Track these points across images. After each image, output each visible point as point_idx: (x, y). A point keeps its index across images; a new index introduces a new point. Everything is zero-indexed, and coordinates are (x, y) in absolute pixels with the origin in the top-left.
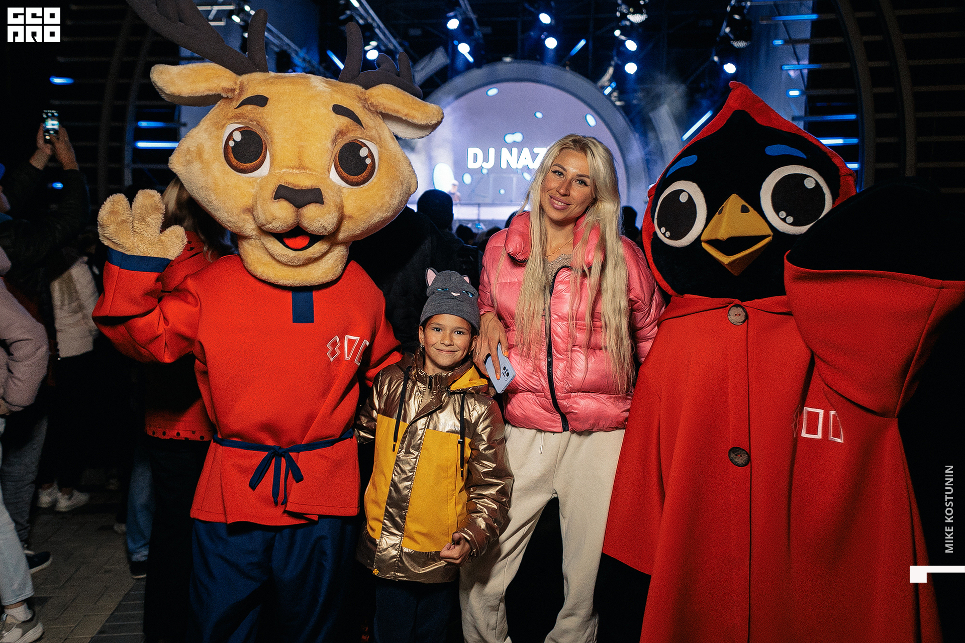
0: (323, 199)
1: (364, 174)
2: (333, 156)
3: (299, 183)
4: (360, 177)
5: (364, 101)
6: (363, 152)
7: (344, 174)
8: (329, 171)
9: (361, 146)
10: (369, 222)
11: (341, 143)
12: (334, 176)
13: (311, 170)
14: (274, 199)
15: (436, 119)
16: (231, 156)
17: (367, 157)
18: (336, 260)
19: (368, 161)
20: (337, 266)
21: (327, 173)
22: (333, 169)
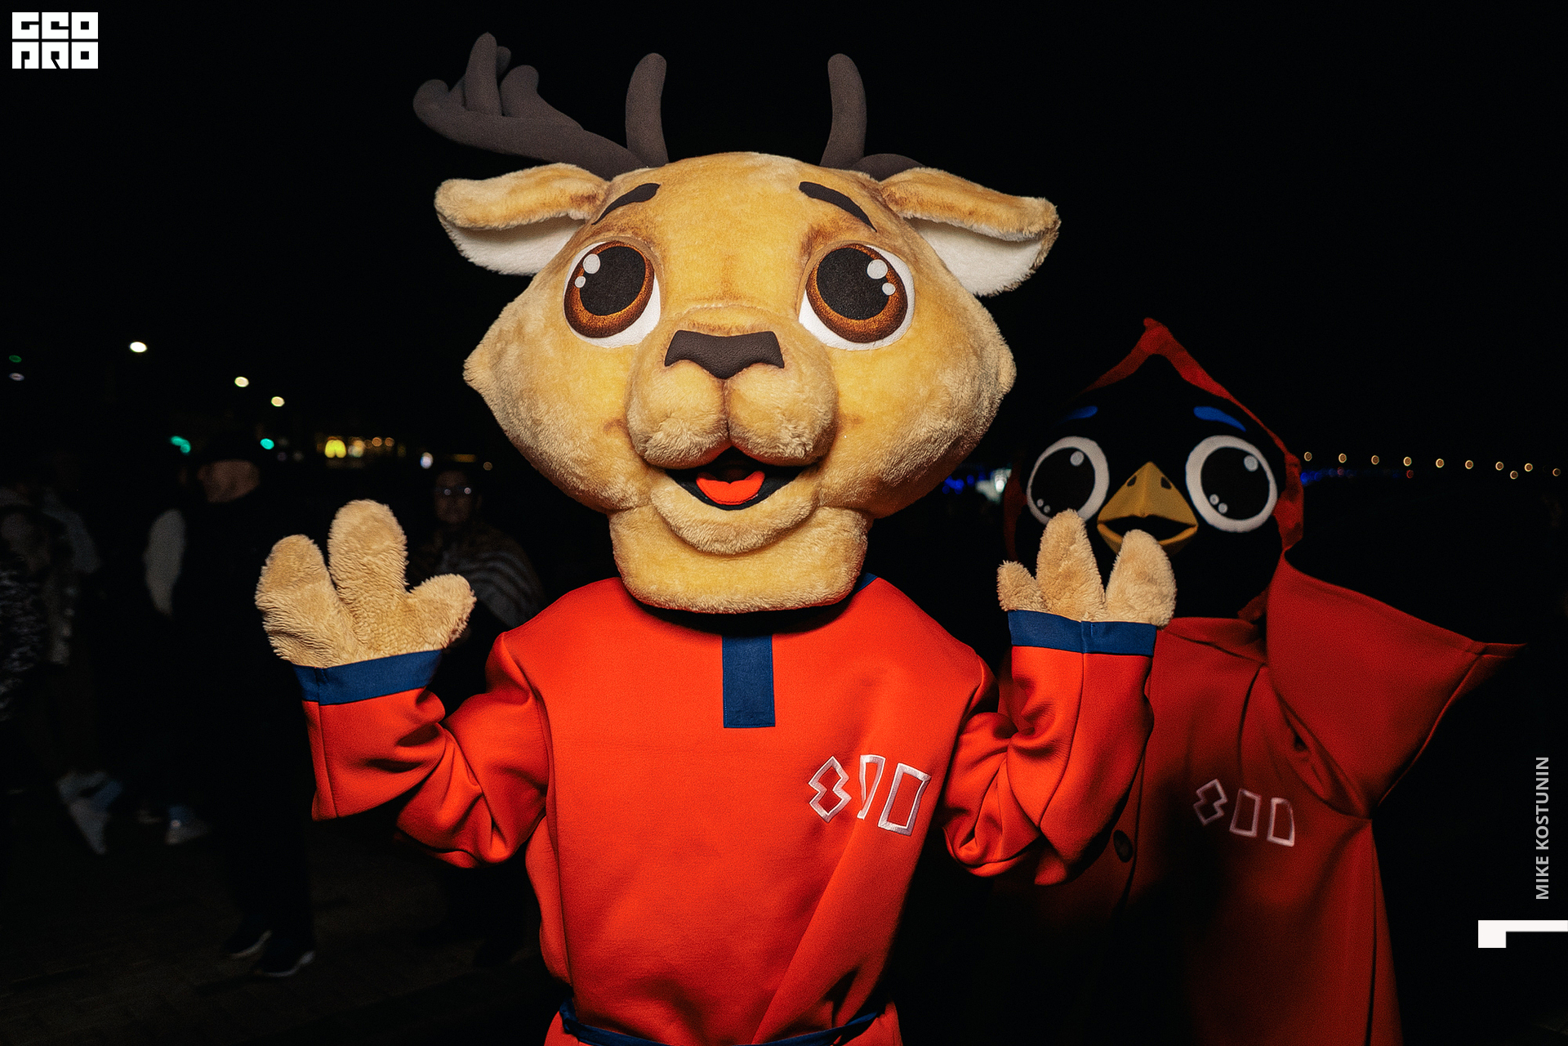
0: (781, 355)
1: (880, 316)
2: (805, 278)
3: (721, 322)
4: (872, 323)
5: (875, 195)
6: (876, 270)
7: (834, 316)
8: (797, 310)
9: (869, 257)
10: (903, 437)
11: (821, 251)
12: (808, 318)
13: (751, 299)
14: (666, 365)
15: (1041, 222)
16: (580, 307)
17: (884, 280)
18: (833, 550)
19: (889, 289)
20: (836, 565)
21: (791, 311)
22: (806, 305)
